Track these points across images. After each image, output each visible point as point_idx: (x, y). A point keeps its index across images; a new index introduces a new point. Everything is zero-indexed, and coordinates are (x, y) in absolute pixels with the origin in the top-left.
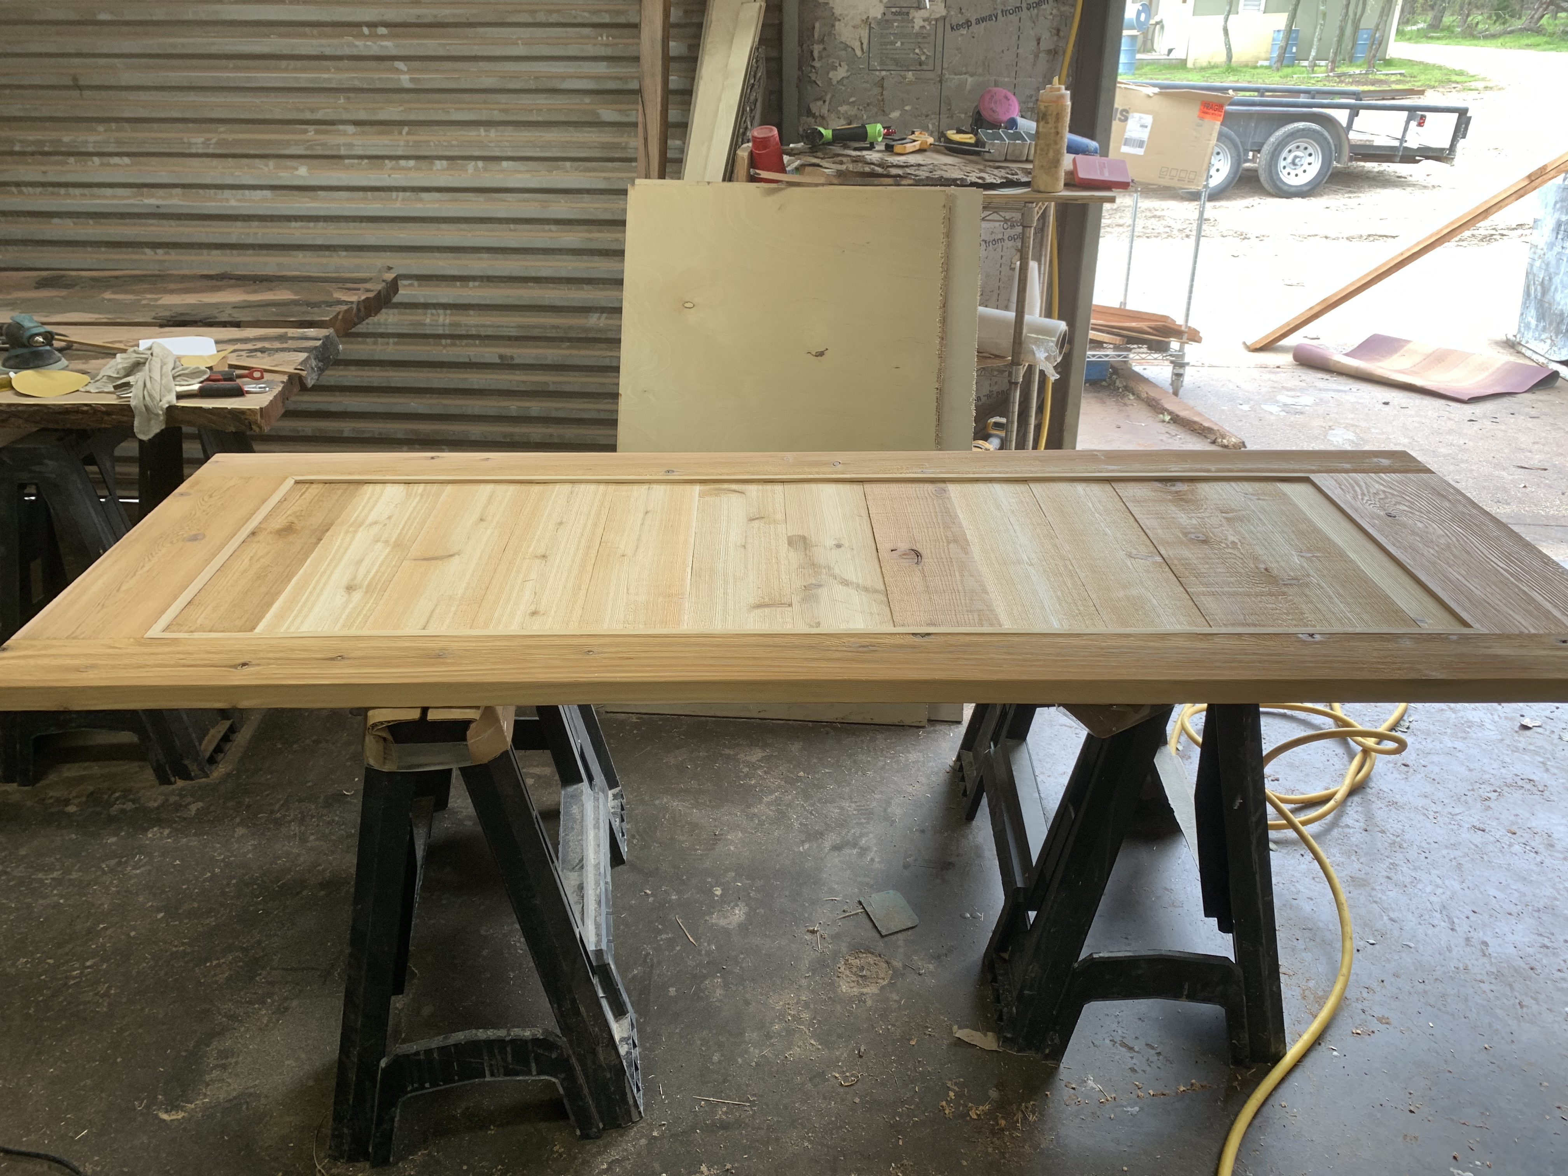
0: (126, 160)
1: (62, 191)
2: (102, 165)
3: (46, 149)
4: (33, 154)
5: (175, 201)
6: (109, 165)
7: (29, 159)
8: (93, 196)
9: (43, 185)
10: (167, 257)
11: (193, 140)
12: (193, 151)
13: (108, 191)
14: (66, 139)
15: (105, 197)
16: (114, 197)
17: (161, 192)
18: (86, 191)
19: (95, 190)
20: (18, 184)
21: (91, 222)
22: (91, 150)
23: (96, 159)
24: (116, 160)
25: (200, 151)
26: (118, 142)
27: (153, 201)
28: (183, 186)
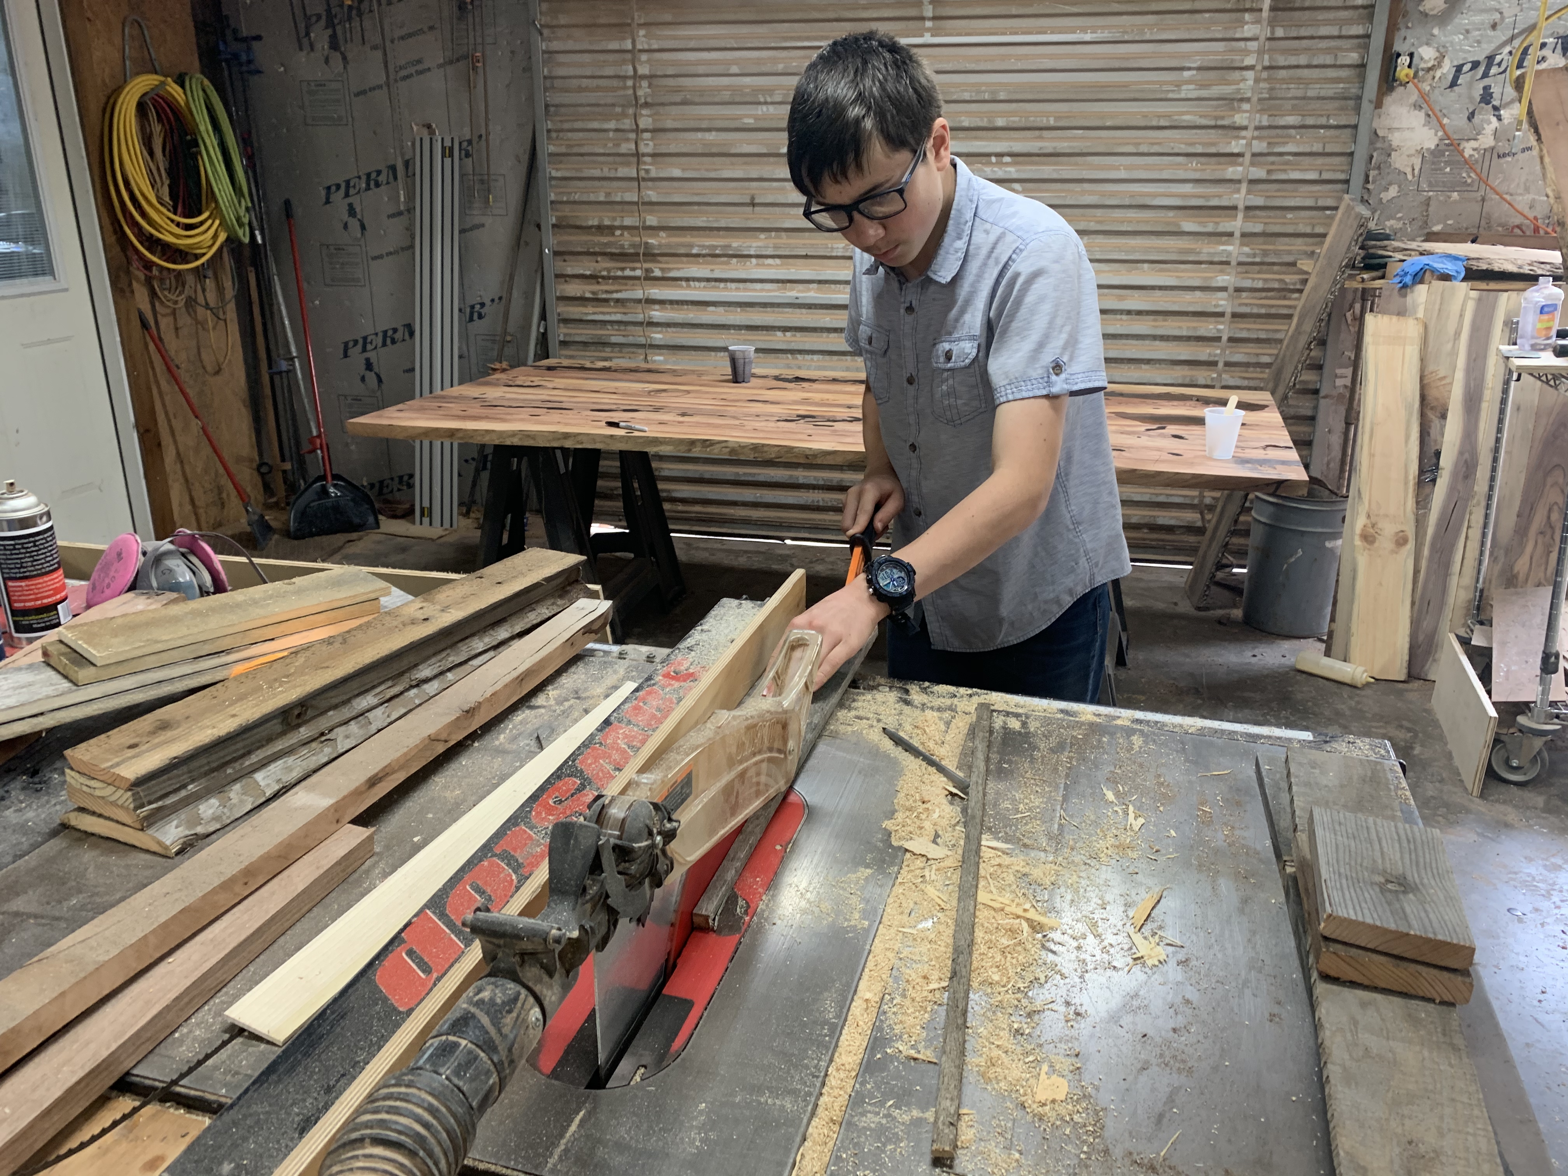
0: (778, 261)
1: (722, 285)
2: (758, 265)
3: (717, 252)
4: (704, 256)
5: (812, 294)
6: (764, 265)
7: (701, 260)
8: (745, 290)
9: (708, 280)
10: (793, 339)
11: (835, 246)
12: (834, 254)
13: (758, 286)
14: (735, 245)
15: (755, 290)
16: (762, 290)
17: (800, 287)
18: (741, 285)
19: (748, 285)
20: (687, 279)
21: (739, 310)
22: (752, 253)
23: (754, 260)
24: (770, 261)
25: (839, 254)
26: (776, 247)
27: (794, 294)
28: (820, 282)
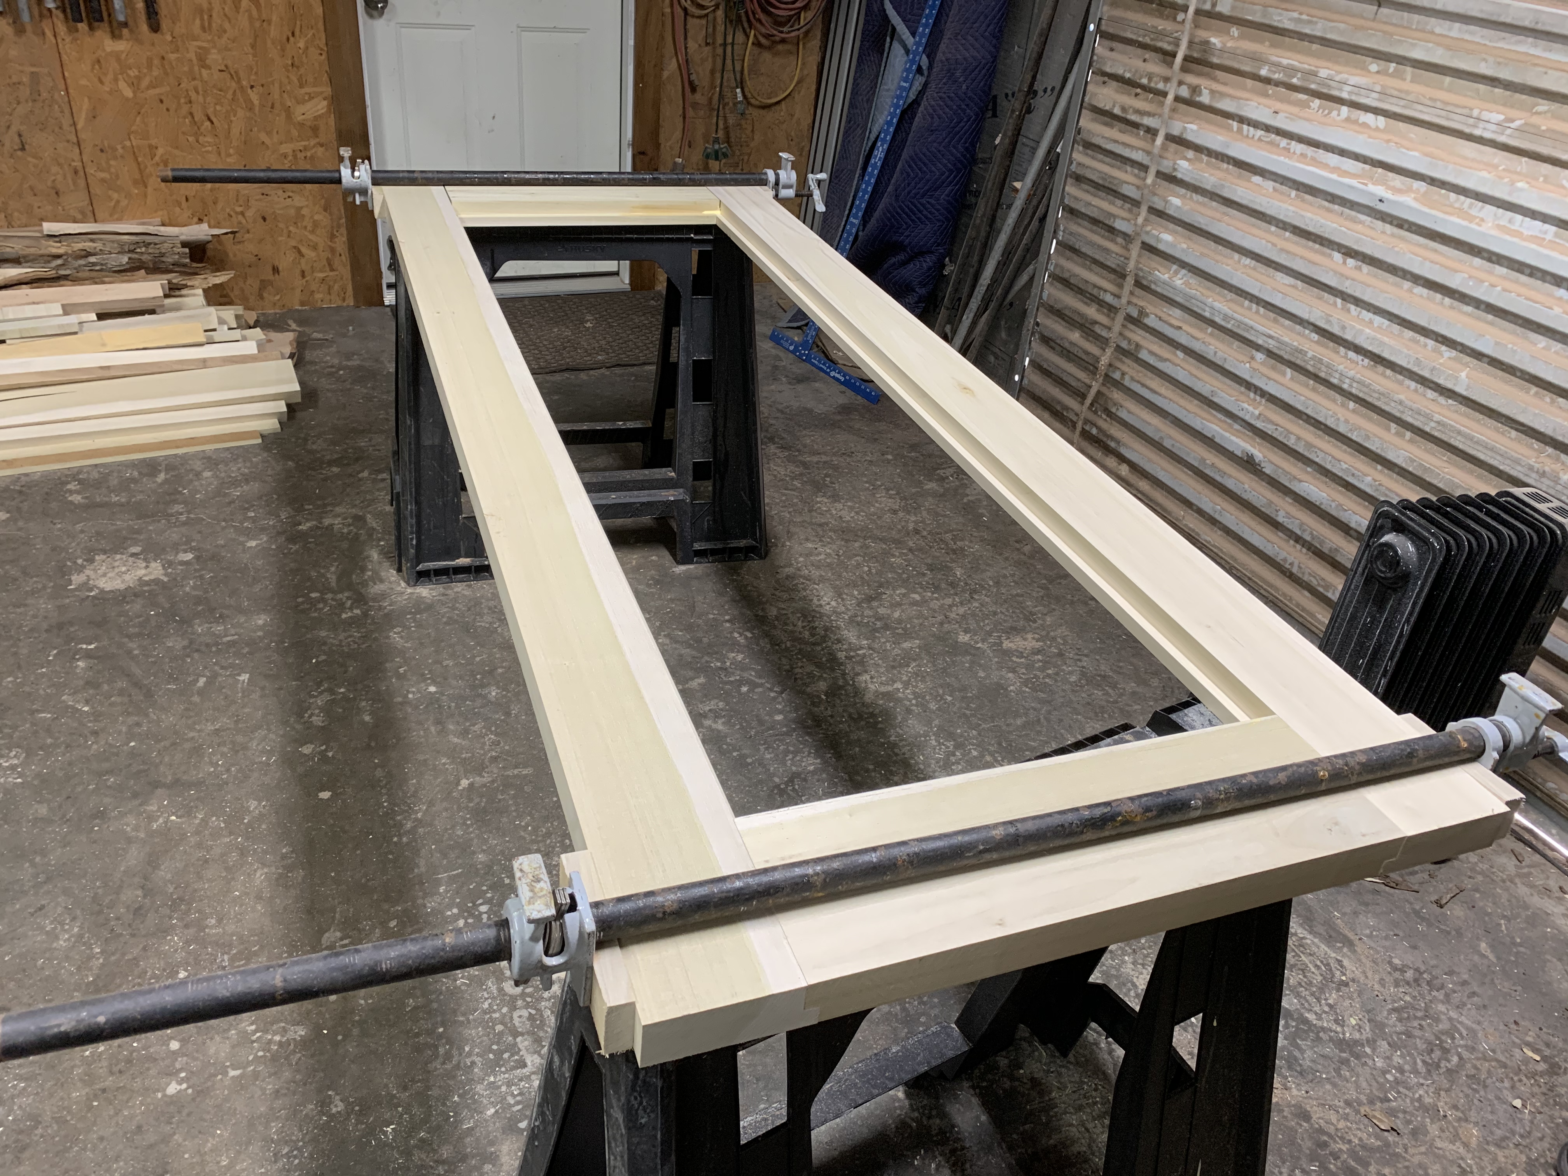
0: (1381, 121)
1: (1284, 142)
2: (1348, 120)
3: (1295, 81)
4: (1277, 84)
5: (1408, 200)
6: (1356, 122)
7: (1271, 90)
8: (1315, 162)
9: (1268, 128)
10: (1355, 274)
11: (1486, 115)
12: (1477, 132)
13: (1333, 159)
14: (1323, 73)
15: (1325, 166)
16: (1336, 169)
17: (1397, 180)
18: (1310, 151)
19: (1321, 154)
20: (1242, 120)
21: (1293, 193)
22: (1345, 95)
23: (1345, 109)
24: (1369, 118)
25: (1487, 135)
26: (1384, 94)
27: (1380, 191)
28: (1432, 181)
